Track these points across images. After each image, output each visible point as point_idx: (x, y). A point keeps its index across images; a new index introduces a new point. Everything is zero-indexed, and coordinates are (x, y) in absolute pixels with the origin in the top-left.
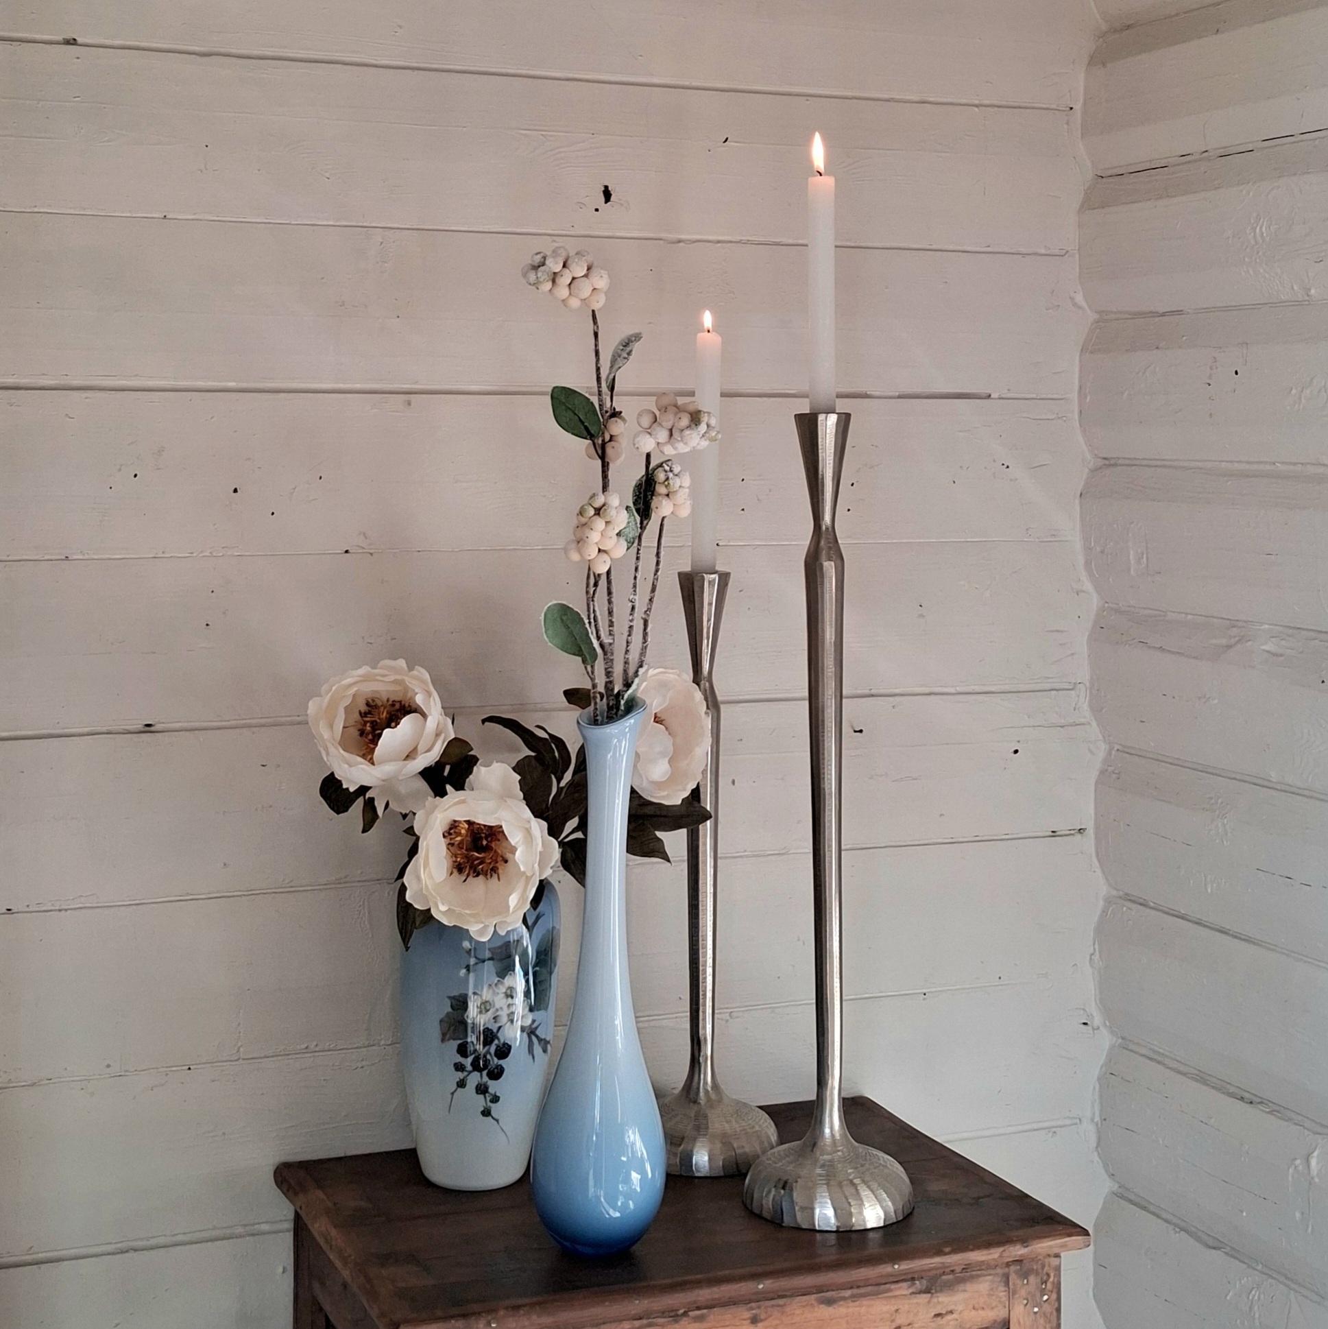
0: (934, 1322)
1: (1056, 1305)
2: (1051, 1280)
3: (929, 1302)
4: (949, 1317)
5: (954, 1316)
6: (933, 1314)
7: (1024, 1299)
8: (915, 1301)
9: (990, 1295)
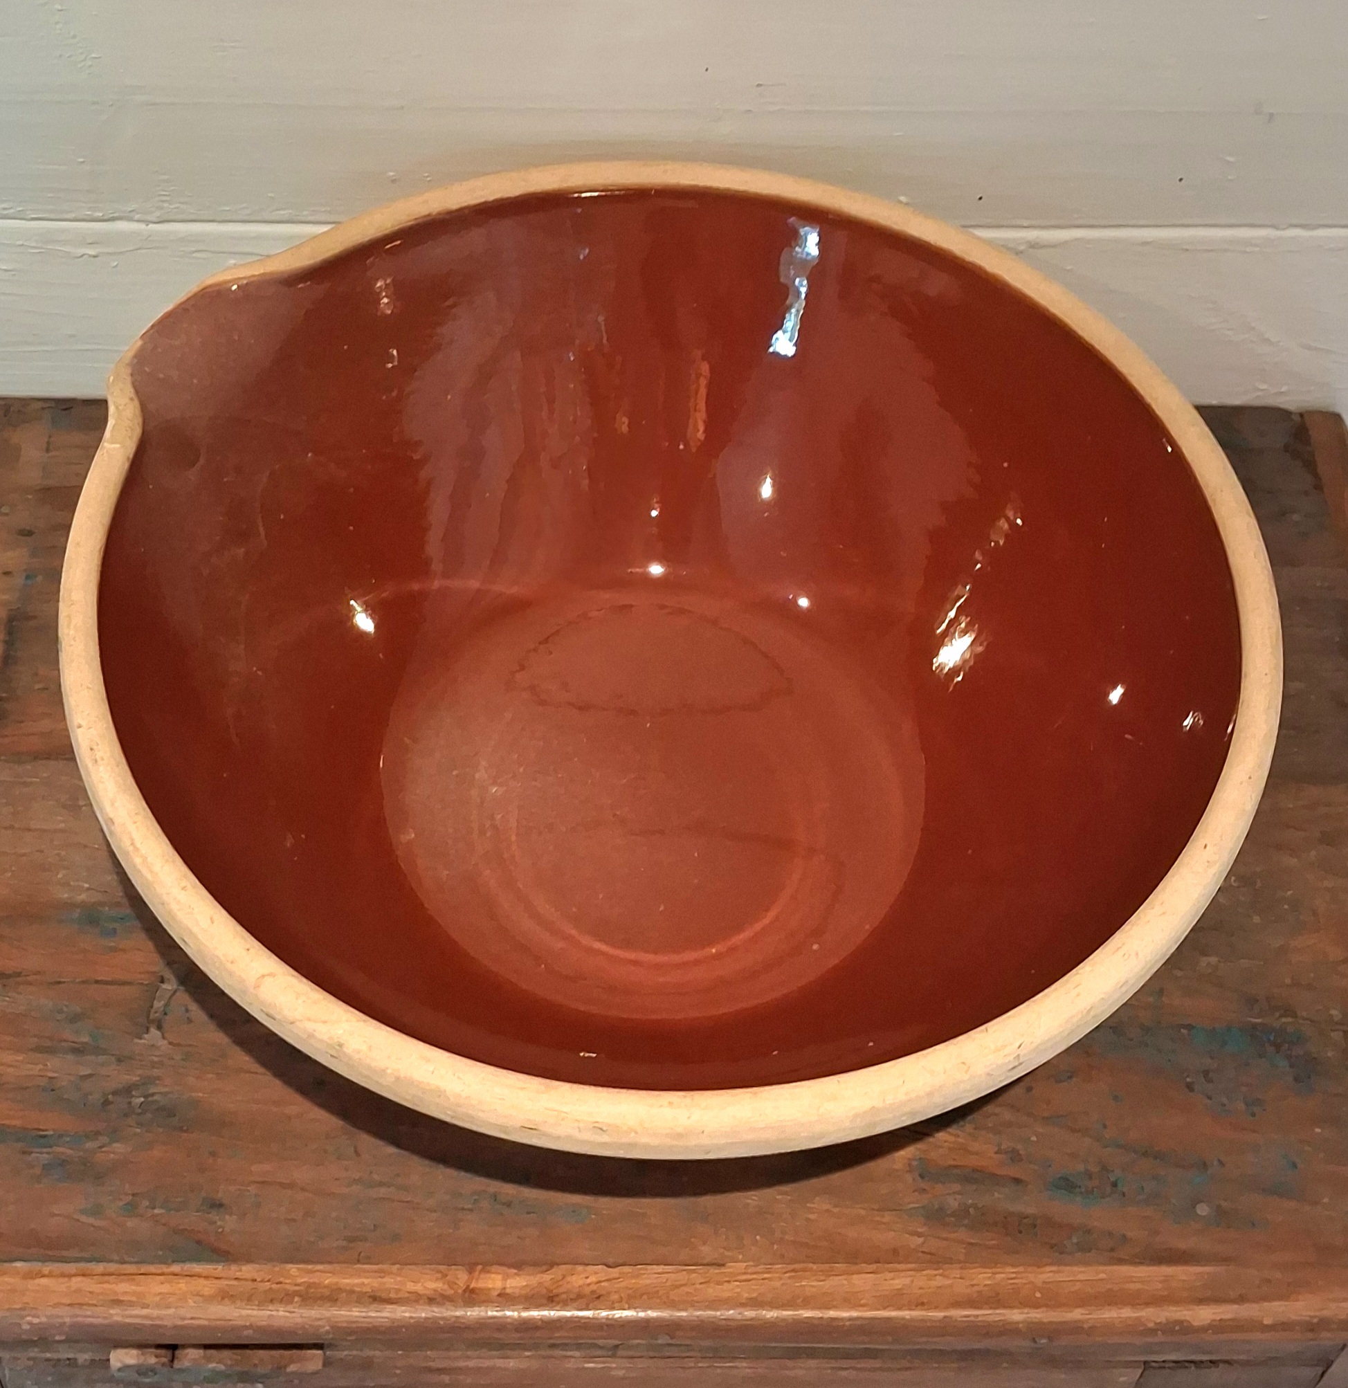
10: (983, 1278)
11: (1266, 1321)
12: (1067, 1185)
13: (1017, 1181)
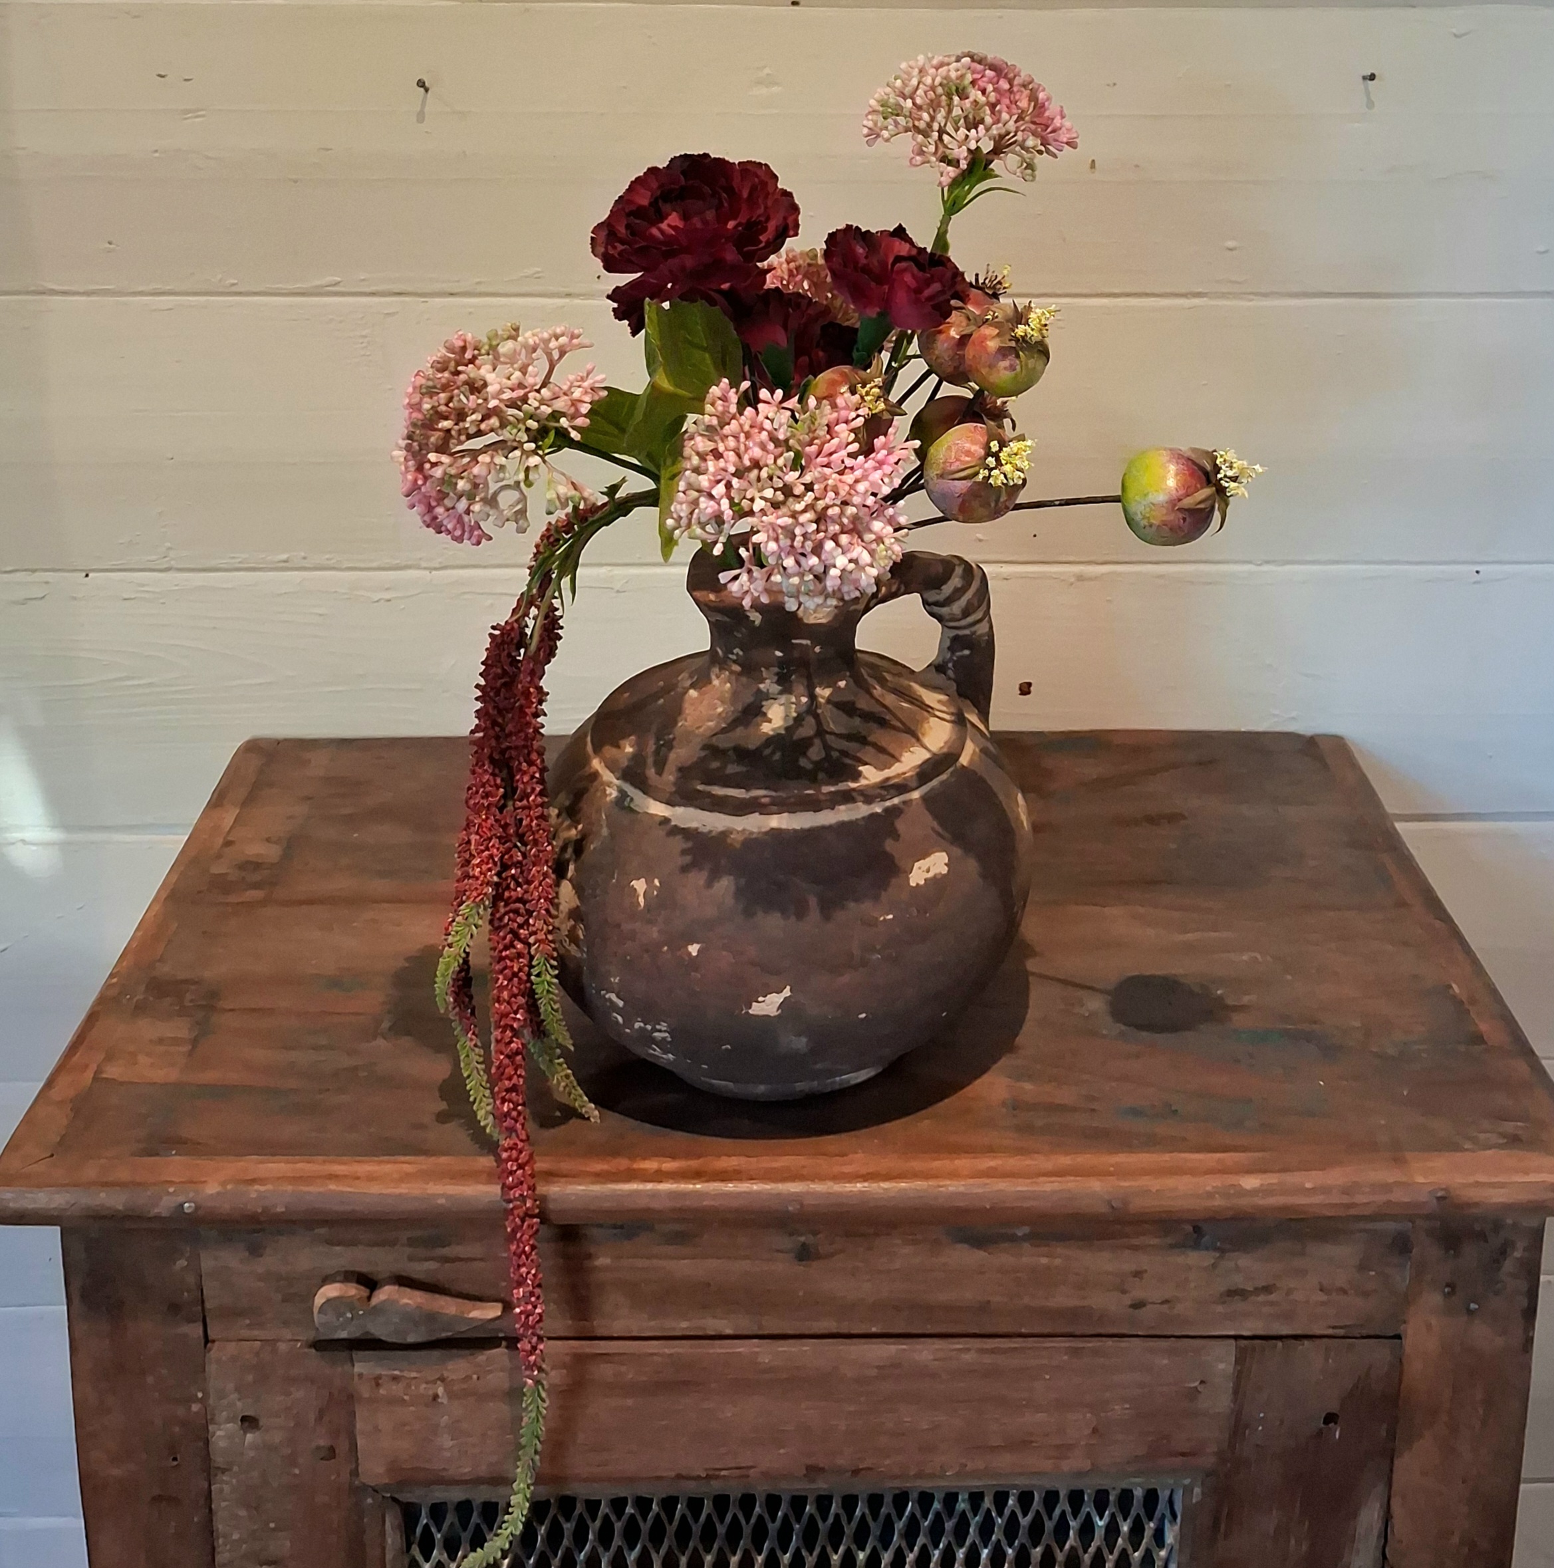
0: (1224, 1303)
1: (1525, 1303)
2: (1517, 1254)
3: (1214, 1266)
4: (1261, 1298)
5: (1272, 1297)
6: (1223, 1289)
7: (1448, 1285)
8: (1180, 1260)
9: (1363, 1267)
10: (1065, 1161)
11: (1308, 1185)
12: (1136, 1112)
13: (1093, 1110)
